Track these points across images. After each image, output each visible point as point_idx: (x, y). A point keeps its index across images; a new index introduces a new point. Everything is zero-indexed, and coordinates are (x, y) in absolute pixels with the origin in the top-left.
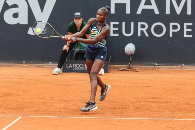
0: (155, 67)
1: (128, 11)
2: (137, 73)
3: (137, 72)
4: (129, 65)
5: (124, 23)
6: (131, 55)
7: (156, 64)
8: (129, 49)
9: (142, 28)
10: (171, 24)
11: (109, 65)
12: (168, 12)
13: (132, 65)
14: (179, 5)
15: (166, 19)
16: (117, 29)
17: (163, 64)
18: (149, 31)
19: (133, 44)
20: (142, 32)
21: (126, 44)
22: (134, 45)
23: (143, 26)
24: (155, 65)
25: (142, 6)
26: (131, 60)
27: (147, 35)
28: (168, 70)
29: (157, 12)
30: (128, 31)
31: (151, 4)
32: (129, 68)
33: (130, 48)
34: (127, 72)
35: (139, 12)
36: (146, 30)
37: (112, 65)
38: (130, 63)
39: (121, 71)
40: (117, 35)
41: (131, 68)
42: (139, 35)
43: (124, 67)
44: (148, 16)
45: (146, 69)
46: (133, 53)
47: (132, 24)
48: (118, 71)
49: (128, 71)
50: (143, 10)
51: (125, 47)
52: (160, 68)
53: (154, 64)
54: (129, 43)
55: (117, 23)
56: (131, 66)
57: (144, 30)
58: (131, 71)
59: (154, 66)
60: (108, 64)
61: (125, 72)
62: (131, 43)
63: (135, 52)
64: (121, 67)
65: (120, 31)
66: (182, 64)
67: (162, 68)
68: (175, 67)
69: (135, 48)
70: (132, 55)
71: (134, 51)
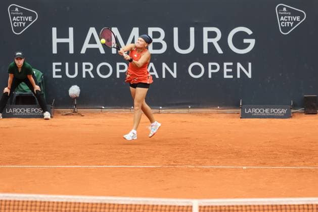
1: (71, 51)
3: (82, 116)
4: (74, 109)
5: (67, 64)
7: (103, 107)
9: (87, 69)
10: (118, 64)
11: (53, 109)
12: (114, 51)
14: (125, 43)
16: (59, 70)
17: (110, 108)
18: (94, 71)
19: (78, 86)
20: (87, 73)
21: (70, 87)
22: (78, 87)
23: (88, 67)
25: (86, 45)
26: (76, 103)
27: (92, 76)
28: (116, 114)
29: (102, 51)
30: (72, 72)
31: (95, 43)
32: (74, 112)
33: (74, 90)
34: (72, 116)
35: (83, 51)
36: (91, 71)
38: (74, 107)
39: (66, 115)
40: (60, 77)
41: (76, 112)
42: (84, 76)
43: (69, 111)
44: (93, 56)
45: (93, 113)
46: (78, 96)
47: (76, 64)
48: (63, 115)
50: (88, 49)
51: (69, 89)
52: (107, 112)
53: (100, 107)
54: (73, 85)
55: (60, 64)
56: (76, 110)
57: (89, 71)
58: (76, 115)
59: (101, 110)
60: (51, 108)
61: (69, 116)
62: (75, 85)
63: (80, 95)
64: (65, 111)
65: (63, 73)
66: (131, 107)
67: (110, 111)
68: (124, 110)
69: (80, 91)
70: (76, 98)
71: (79, 93)
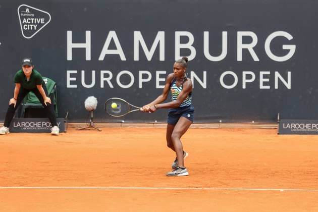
0: (121, 125)
1: (88, 57)
2: (100, 132)
3: (100, 131)
4: (90, 123)
5: (83, 72)
6: (92, 110)
7: (123, 121)
8: (90, 103)
9: (106, 78)
10: (141, 73)
11: (66, 124)
12: (136, 58)
13: (94, 123)
14: (149, 49)
15: (135, 67)
16: (74, 79)
17: (131, 122)
18: (113, 81)
19: (95, 97)
20: (105, 82)
21: (87, 97)
22: (96, 99)
23: (106, 76)
24: (122, 123)
25: (105, 51)
26: (92, 116)
27: (111, 86)
28: (137, 129)
29: (123, 58)
30: (88, 81)
31: (115, 48)
32: (91, 126)
33: (91, 102)
34: (88, 131)
35: (101, 58)
36: (111, 81)
37: (69, 124)
38: (91, 120)
39: (81, 130)
40: (75, 86)
41: (92, 127)
42: (102, 86)
43: (84, 125)
44: (113, 63)
45: (110, 127)
46: (95, 108)
47: (94, 72)
48: (77, 130)
49: (89, 129)
50: (107, 56)
51: (84, 101)
52: (127, 126)
53: (120, 121)
54: (90, 96)
55: (75, 72)
56: (92, 124)
57: (108, 80)
58: (93, 130)
59: (120, 124)
60: (65, 122)
61: (85, 131)
62: (92, 95)
63: (97, 107)
64: (80, 125)
65: (78, 82)
66: (154, 121)
67: (130, 126)
68: (146, 124)
69: (97, 102)
70: (93, 110)
71: (96, 105)
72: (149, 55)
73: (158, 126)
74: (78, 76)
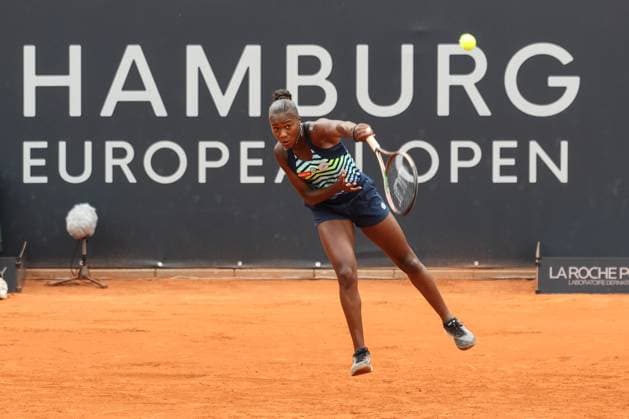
0: (155, 274)
1: (75, 109)
2: (105, 290)
3: (103, 287)
4: (81, 268)
5: (62, 146)
6: (85, 238)
7: (160, 264)
8: (79, 220)
9: (118, 159)
10: (203, 146)
11: (20, 270)
12: (192, 109)
13: (89, 268)
14: (224, 87)
15: (188, 132)
16: (41, 162)
17: (180, 264)
18: (137, 166)
19: (92, 204)
20: (117, 170)
21: (71, 207)
22: (93, 209)
23: (119, 153)
24: (156, 267)
25: (117, 94)
26: (85, 253)
27: (132, 179)
28: (194, 281)
29: (160, 110)
30: (75, 168)
31: (140, 86)
32: (81, 277)
33: (82, 218)
34: (74, 289)
35: (108, 110)
36: (130, 165)
37: (29, 270)
38: (81, 263)
39: (56, 285)
40: (44, 180)
41: (84, 278)
42: (109, 178)
43: (65, 273)
44: (135, 123)
45: (129, 279)
46: (92, 232)
47: (88, 145)
48: (49, 285)
49: (77, 284)
50: (121, 106)
51: (66, 215)
52: (168, 276)
53: (152, 263)
54: (79, 202)
55: (43, 145)
56: (85, 272)
57: (124, 163)
58: (86, 285)
59: (153, 270)
60: (18, 266)
61: (67, 289)
62: (83, 202)
63: (96, 229)
64: (54, 274)
65: (50, 169)
66: (236, 263)
67: (177, 274)
68: (216, 271)
69: (96, 218)
70: (87, 238)
71: (94, 226)
72: (223, 104)
73: (244, 275)
74: (51, 155)
